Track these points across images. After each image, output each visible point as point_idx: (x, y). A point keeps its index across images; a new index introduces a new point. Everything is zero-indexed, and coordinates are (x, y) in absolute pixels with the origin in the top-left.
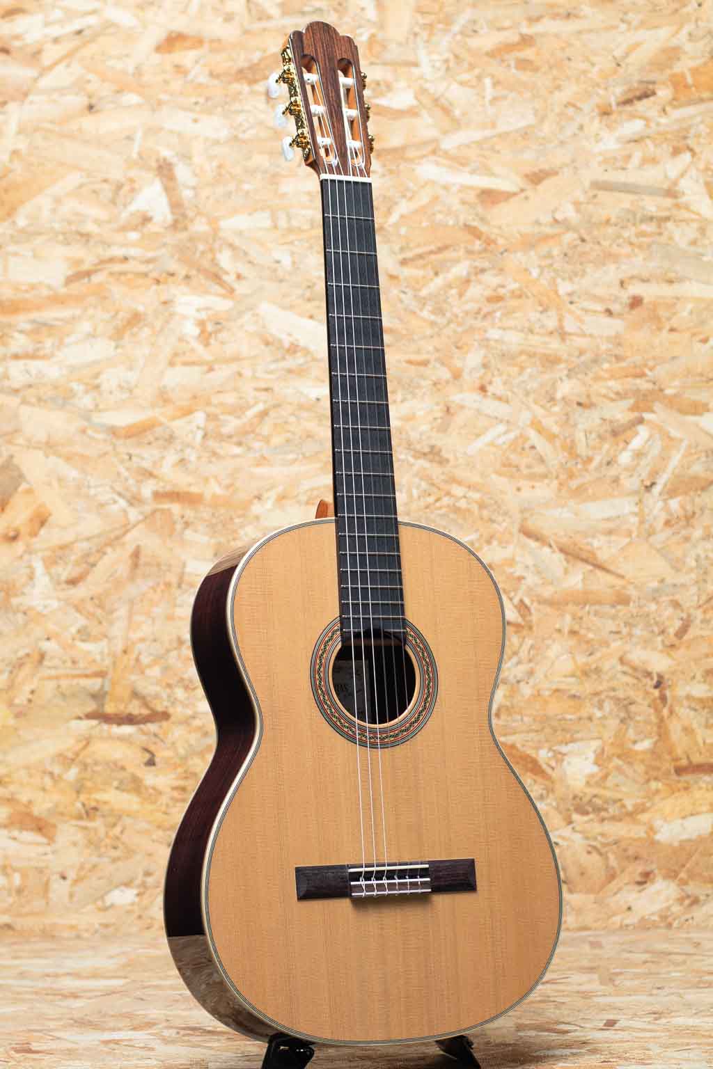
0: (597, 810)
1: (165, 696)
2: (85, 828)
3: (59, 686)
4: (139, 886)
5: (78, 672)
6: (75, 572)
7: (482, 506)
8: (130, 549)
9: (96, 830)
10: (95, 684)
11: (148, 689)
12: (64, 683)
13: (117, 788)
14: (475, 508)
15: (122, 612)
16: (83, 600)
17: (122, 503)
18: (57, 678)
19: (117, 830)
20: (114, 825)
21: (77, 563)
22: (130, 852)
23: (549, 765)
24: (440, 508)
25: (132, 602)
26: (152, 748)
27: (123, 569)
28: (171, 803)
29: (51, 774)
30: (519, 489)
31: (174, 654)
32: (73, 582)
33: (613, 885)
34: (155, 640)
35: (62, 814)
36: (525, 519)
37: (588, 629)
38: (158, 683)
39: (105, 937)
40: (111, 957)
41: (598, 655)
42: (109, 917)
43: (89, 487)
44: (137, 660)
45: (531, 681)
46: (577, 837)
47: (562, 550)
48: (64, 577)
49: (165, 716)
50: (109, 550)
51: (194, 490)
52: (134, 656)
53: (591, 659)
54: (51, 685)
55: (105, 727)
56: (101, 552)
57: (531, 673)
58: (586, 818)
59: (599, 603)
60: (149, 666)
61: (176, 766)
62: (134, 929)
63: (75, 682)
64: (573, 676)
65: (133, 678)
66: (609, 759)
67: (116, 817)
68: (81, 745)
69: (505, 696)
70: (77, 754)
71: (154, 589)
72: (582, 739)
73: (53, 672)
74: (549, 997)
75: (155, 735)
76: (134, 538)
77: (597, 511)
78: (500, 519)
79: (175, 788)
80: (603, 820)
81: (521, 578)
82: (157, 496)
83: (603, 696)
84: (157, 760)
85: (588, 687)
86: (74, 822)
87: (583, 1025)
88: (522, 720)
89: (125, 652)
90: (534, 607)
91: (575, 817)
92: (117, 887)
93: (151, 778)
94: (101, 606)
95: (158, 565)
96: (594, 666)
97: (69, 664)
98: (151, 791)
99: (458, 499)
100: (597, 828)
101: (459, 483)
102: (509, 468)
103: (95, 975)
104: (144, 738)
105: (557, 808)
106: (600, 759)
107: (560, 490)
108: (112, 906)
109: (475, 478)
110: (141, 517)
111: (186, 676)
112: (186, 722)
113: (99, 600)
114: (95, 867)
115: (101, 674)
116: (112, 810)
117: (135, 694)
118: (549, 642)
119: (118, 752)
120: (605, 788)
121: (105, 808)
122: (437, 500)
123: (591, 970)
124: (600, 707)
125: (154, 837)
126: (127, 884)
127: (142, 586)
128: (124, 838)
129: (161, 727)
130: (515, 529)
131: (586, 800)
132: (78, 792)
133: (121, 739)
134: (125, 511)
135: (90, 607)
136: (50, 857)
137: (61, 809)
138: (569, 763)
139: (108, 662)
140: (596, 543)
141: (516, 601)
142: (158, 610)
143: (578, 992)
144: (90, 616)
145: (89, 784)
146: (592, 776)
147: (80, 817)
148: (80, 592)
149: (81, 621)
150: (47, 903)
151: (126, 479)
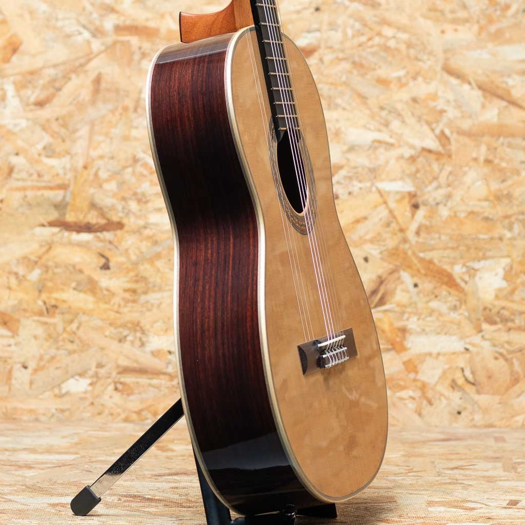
0: (505, 320)
1: (120, 208)
2: (46, 323)
3: (26, 196)
4: (92, 377)
5: (43, 184)
6: (42, 96)
7: (409, 45)
8: (93, 76)
9: (55, 325)
10: (57, 195)
11: (107, 201)
12: (30, 194)
13: (75, 289)
14: (403, 47)
15: (84, 131)
16: (48, 121)
17: (86, 35)
18: (24, 189)
19: (74, 326)
20: (72, 321)
21: (44, 87)
22: (85, 346)
23: (463, 280)
24: (372, 46)
25: (92, 124)
26: (107, 254)
27: (86, 94)
28: (122, 303)
29: (16, 274)
30: (443, 32)
31: (130, 170)
32: (40, 104)
33: (517, 388)
34: (112, 158)
35: (25, 310)
36: (447, 59)
37: (502, 159)
38: (114, 195)
39: (60, 421)
40: (64, 437)
41: (509, 182)
42: (64, 404)
43: (57, 19)
44: (96, 175)
45: (449, 204)
46: (486, 344)
47: (480, 87)
48: (32, 99)
49: (120, 225)
50: (73, 76)
51: (152, 24)
52: (94, 171)
53: (503, 186)
54: (18, 195)
55: (66, 234)
56: (67, 78)
57: (449, 196)
58: (494, 328)
59: (513, 135)
60: (107, 181)
61: (128, 270)
62: (87, 415)
63: (40, 193)
64: (486, 200)
65: (92, 191)
66: (517, 275)
67: (73, 314)
68: (44, 249)
69: (425, 217)
70: (40, 258)
71: (113, 112)
72: (493, 257)
73: (20, 184)
74: (457, 480)
75: (110, 242)
76: (95, 66)
77: (512, 53)
78: (425, 57)
79: (126, 291)
80: (509, 329)
81: (442, 112)
82: (118, 29)
83: (513, 219)
84: (111, 264)
85: (500, 210)
86: (36, 318)
87: (489, 504)
88: (440, 238)
89: (85, 167)
90: (453, 137)
91: (485, 326)
92: (72, 377)
93: (105, 281)
94: (65, 126)
95: (117, 91)
96: (505, 192)
97: (35, 177)
98: (105, 292)
99: (387, 38)
100: (504, 337)
101: (389, 24)
102: (435, 13)
103: (49, 450)
104: (100, 244)
105: (469, 318)
106: (509, 275)
107: (479, 34)
108: (67, 393)
109: (404, 20)
110: (103, 48)
111: (139, 191)
112: (138, 231)
113: (63, 121)
114: (53, 358)
115: (63, 187)
116: (70, 307)
117: (93, 206)
118: (466, 169)
119: (77, 257)
120: (513, 301)
121: (63, 306)
122: (370, 39)
123: (497, 459)
124: (510, 229)
125: (107, 333)
126: (82, 375)
127: (103, 109)
128: (80, 333)
129: (116, 235)
130: (438, 68)
131: (494, 311)
132: (40, 291)
133: (80, 245)
134: (88, 42)
135: (55, 126)
136: (13, 348)
137: (24, 306)
138: (480, 278)
139: (69, 175)
140: (511, 82)
141: (438, 131)
142: (116, 131)
143: (484, 477)
144: (54, 135)
145: (50, 284)
146: (500, 290)
147: (41, 314)
148: (46, 113)
149: (47, 139)
150: (10, 389)
151: (91, 14)
